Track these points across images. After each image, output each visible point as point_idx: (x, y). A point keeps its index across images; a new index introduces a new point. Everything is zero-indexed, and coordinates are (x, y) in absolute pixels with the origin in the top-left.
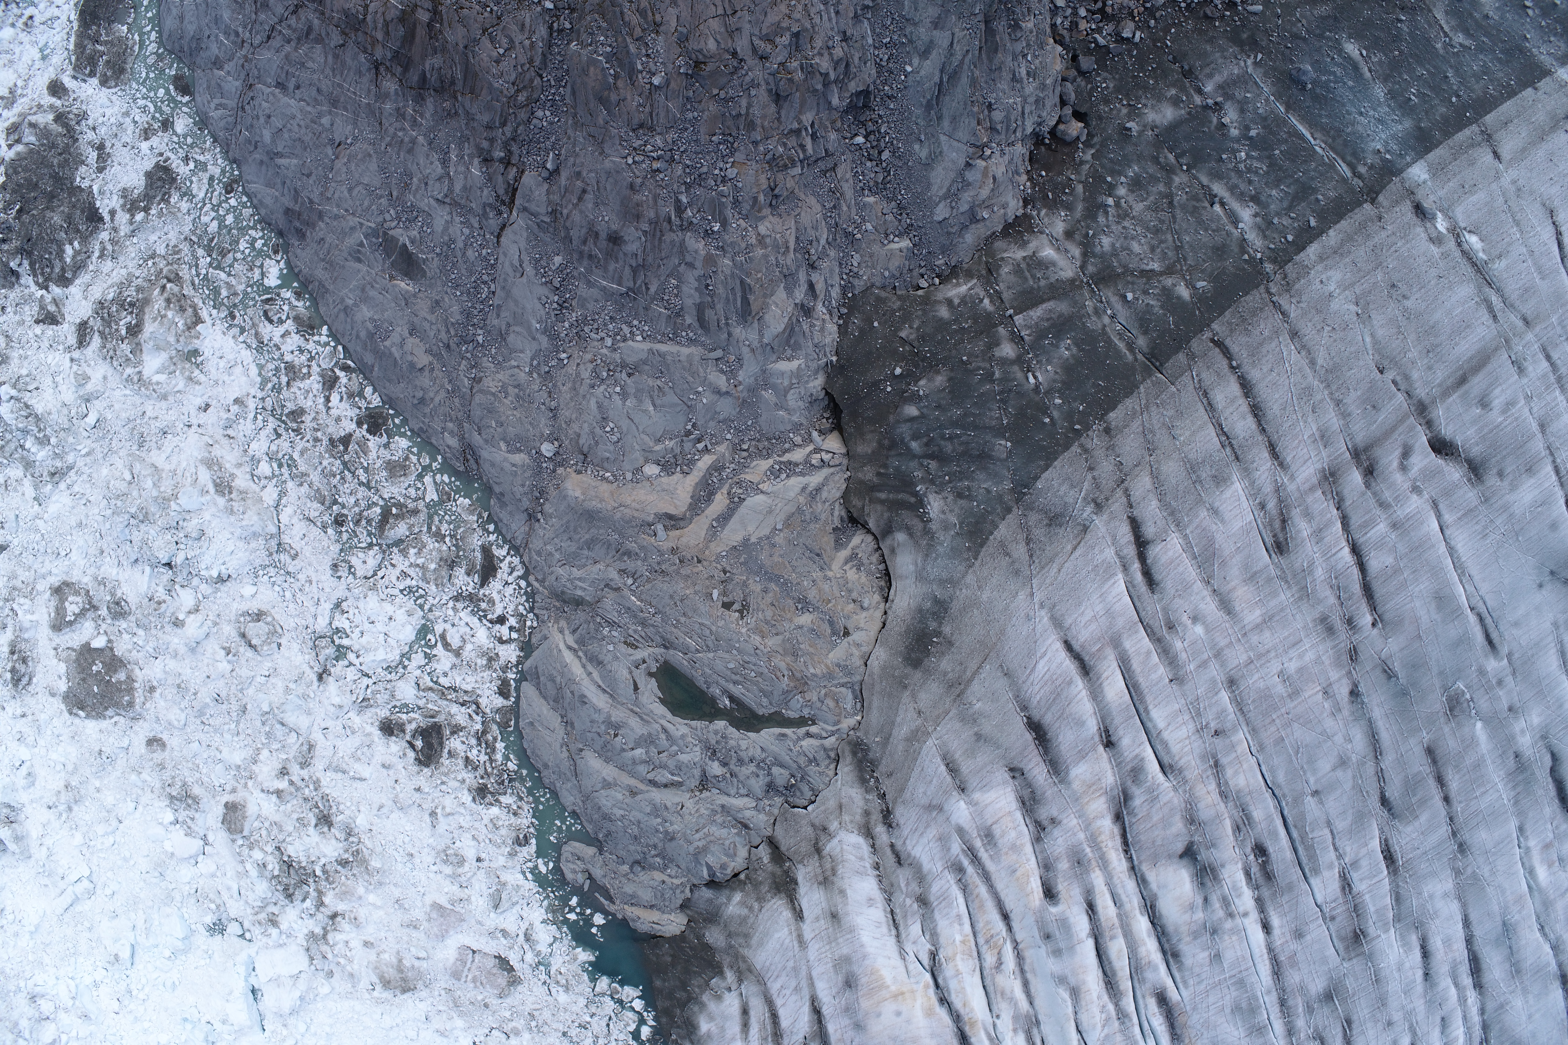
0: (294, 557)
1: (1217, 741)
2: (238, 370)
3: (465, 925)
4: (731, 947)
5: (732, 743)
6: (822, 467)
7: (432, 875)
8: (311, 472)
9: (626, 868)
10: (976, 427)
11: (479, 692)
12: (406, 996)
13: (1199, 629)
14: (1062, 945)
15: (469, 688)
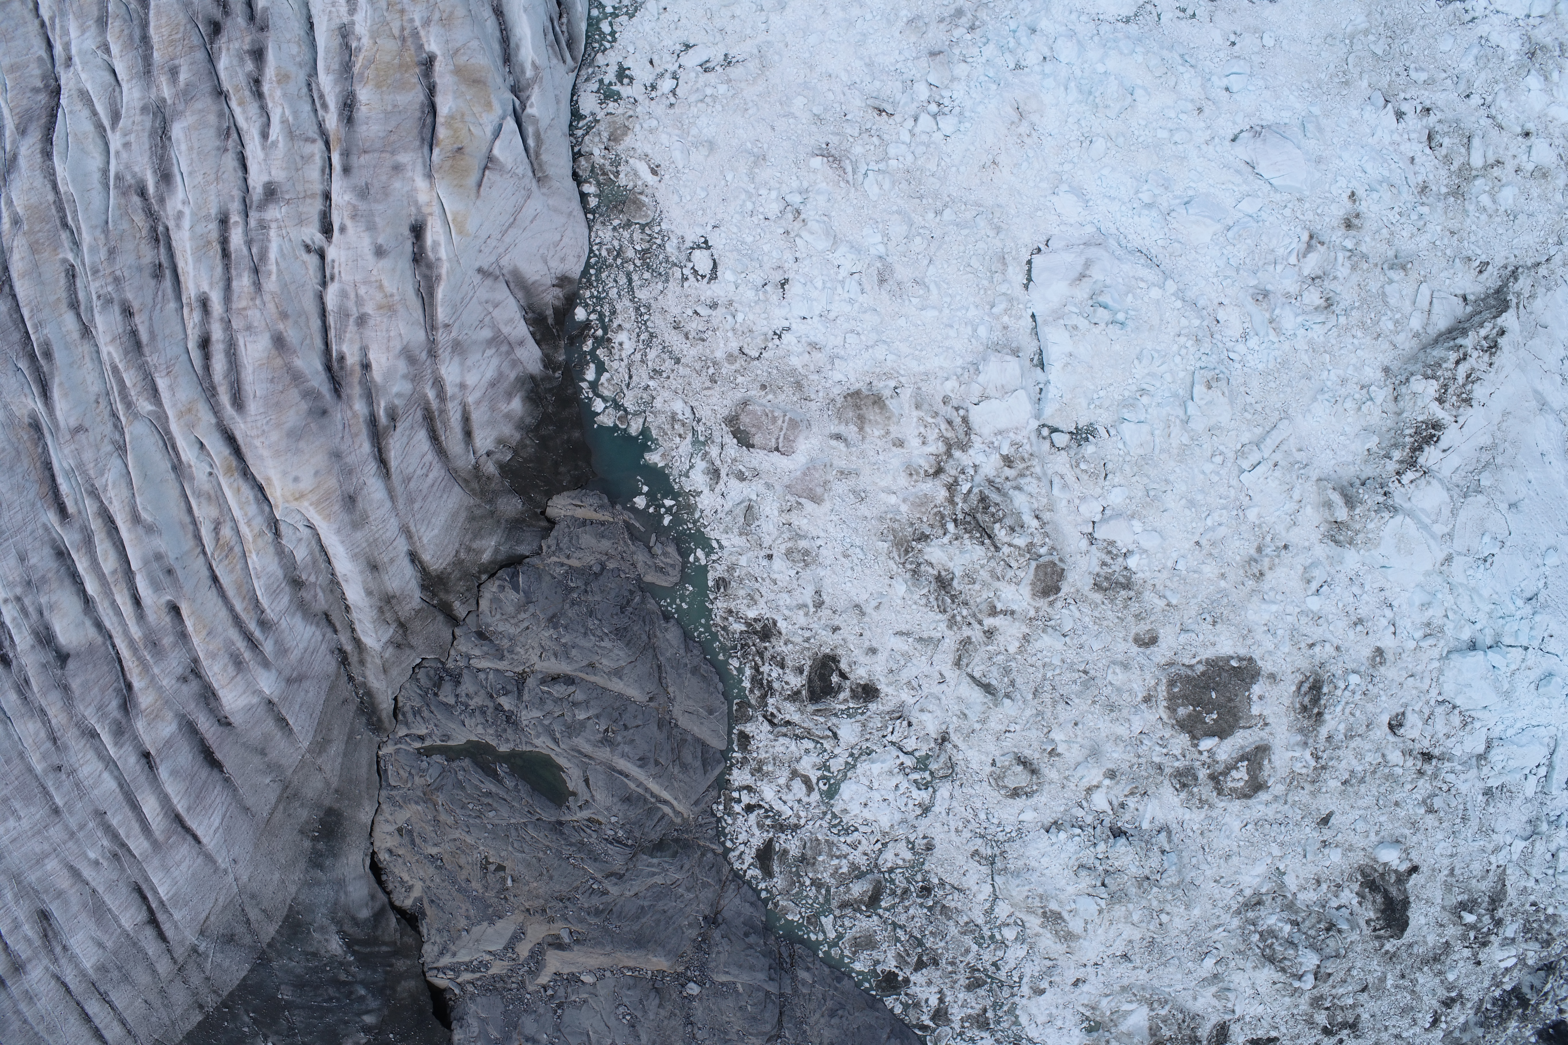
0: (976, 852)
1: (57, 762)
2: (1041, 1019)
3: (786, 480)
4: (490, 502)
5: (491, 731)
6: (445, 967)
7: (822, 534)
8: (957, 935)
9: (611, 565)
10: (311, 1008)
11: (771, 737)
12: (857, 386)
13: (92, 855)
14: (155, 565)
15: (782, 740)
